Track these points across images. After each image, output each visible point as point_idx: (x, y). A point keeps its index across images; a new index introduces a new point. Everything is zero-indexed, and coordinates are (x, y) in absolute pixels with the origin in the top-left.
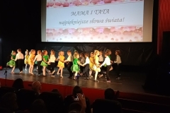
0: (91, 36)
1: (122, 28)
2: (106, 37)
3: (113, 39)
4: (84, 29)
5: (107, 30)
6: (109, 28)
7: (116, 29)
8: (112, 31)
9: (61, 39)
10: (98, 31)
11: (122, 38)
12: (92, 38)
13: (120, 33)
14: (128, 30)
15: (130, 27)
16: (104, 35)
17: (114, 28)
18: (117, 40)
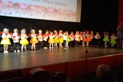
0: (43, 14)
1: (65, 11)
2: (55, 16)
3: (59, 18)
4: (37, 7)
5: (56, 11)
6: (57, 9)
7: (62, 11)
8: (59, 12)
9: (10, 13)
10: (49, 10)
11: (65, 18)
12: (44, 16)
13: (64, 15)
14: (69, 13)
15: (70, 11)
16: (53, 15)
17: (60, 10)
18: (62, 19)
